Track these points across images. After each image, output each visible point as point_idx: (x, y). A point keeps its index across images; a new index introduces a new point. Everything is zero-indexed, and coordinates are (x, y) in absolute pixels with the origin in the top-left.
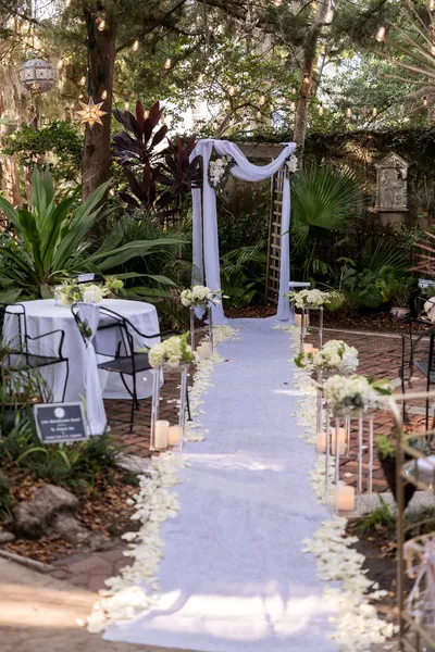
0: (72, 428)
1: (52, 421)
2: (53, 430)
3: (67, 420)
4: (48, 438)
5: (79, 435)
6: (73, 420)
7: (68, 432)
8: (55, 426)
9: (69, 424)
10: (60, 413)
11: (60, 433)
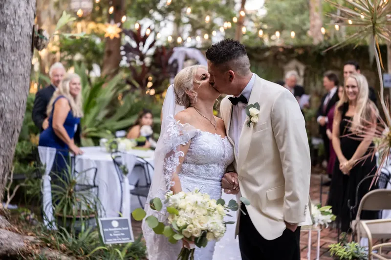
0: (123, 234)
1: (110, 229)
2: (111, 235)
3: (120, 229)
4: (108, 240)
5: (128, 239)
6: (124, 229)
7: (120, 237)
8: (112, 232)
9: (121, 231)
10: (115, 224)
11: (115, 237)
